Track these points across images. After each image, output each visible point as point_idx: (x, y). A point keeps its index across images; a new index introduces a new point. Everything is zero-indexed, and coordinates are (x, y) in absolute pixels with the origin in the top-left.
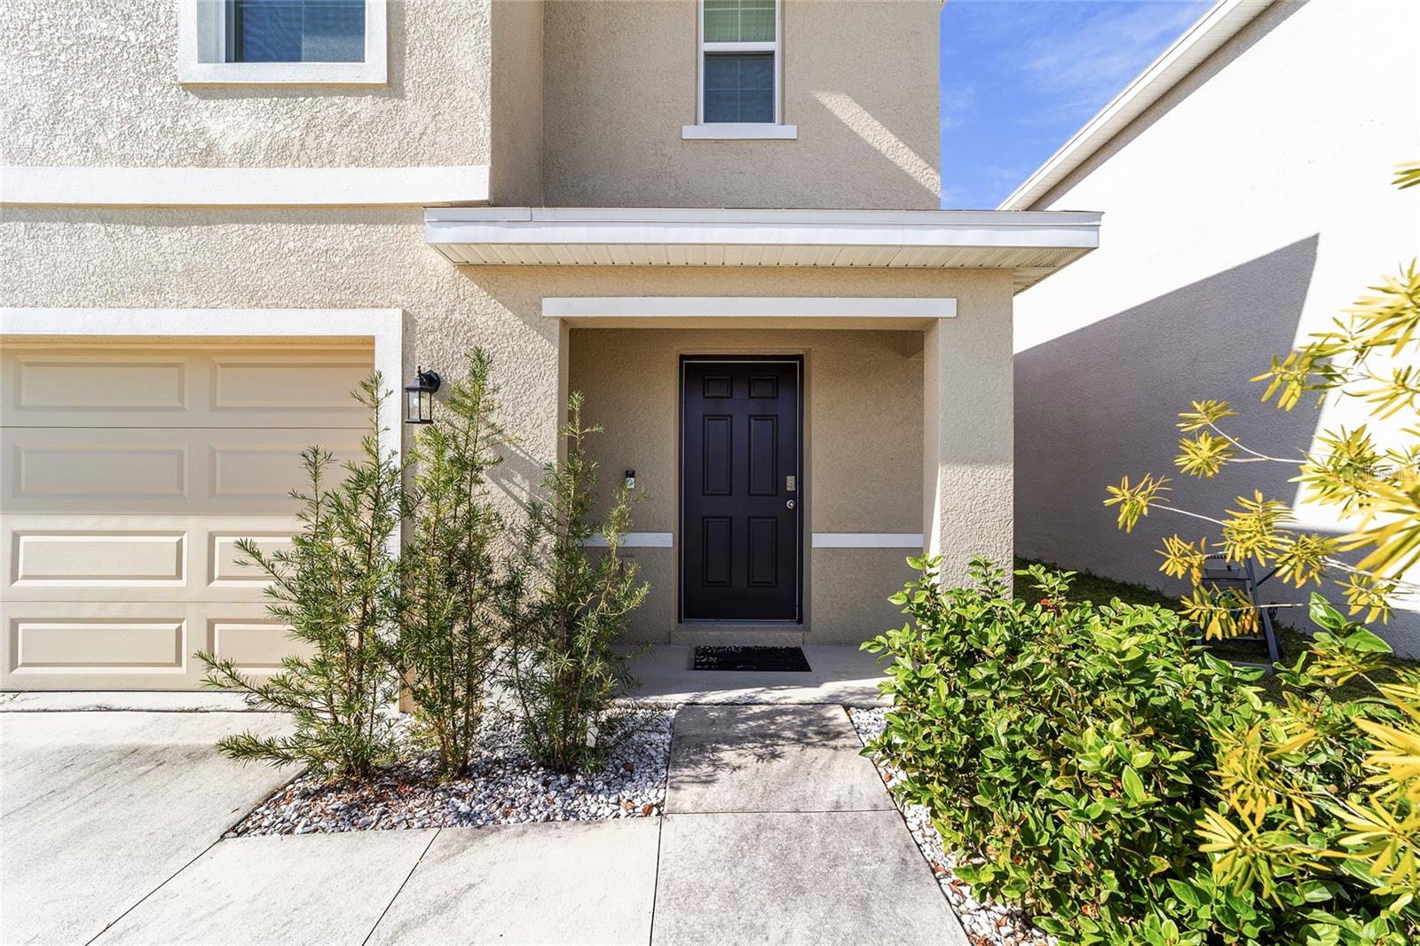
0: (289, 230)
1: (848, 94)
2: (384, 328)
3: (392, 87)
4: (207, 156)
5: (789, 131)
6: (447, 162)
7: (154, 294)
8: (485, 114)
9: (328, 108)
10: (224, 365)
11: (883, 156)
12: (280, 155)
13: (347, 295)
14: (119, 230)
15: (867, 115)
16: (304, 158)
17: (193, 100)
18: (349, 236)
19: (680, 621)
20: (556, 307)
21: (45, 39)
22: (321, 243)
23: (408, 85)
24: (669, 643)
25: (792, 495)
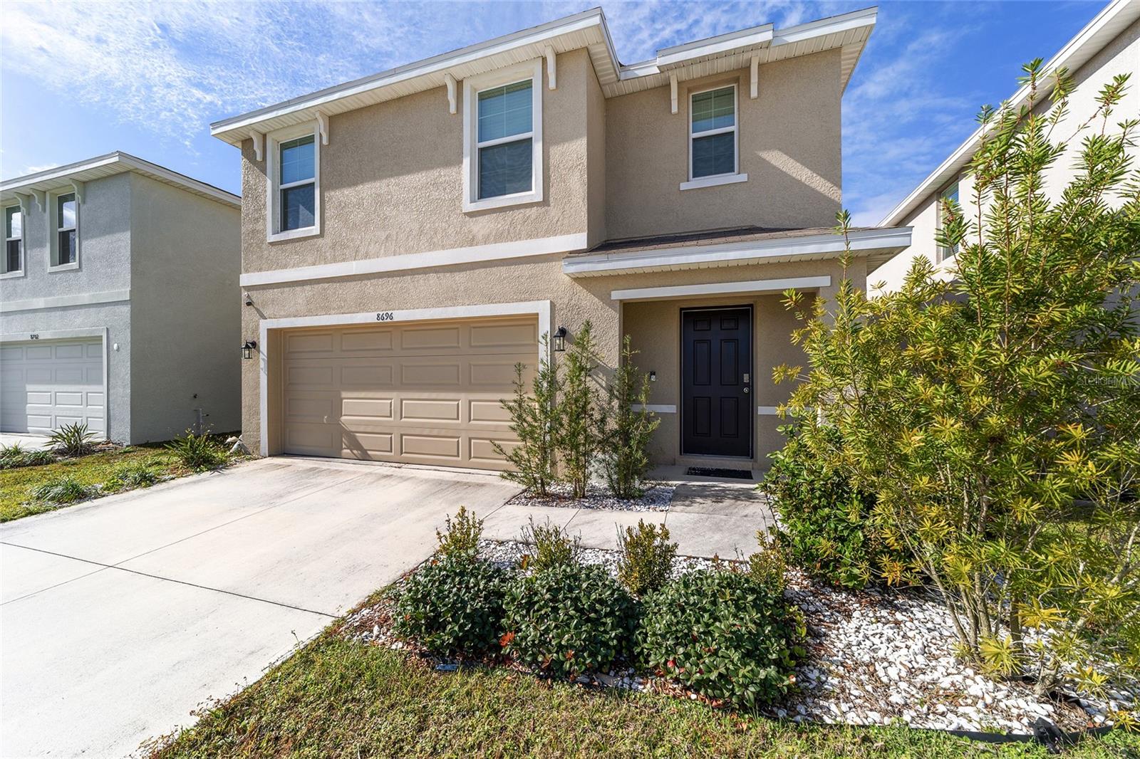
0: (503, 269)
1: (780, 150)
2: (542, 308)
3: (545, 202)
4: (472, 242)
5: (743, 177)
6: (568, 232)
7: (453, 300)
8: (585, 209)
9: (518, 215)
10: (474, 328)
11: (803, 184)
12: (500, 237)
13: (527, 296)
14: (441, 275)
15: (792, 160)
16: (509, 237)
17: (467, 218)
18: (526, 269)
19: (681, 454)
20: (617, 295)
21: (418, 203)
22: (516, 274)
23: (551, 199)
24: (674, 464)
25: (747, 385)
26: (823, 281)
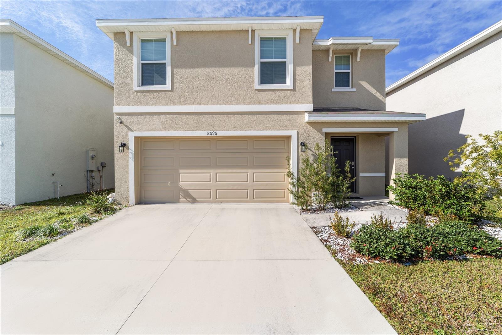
0: (275, 116)
1: (366, 82)
2: (293, 134)
3: (294, 90)
4: (259, 103)
5: (354, 90)
6: (304, 103)
7: (250, 128)
8: (311, 95)
9: (282, 93)
10: (255, 140)
11: (374, 95)
12: (272, 102)
13: (286, 128)
14: (243, 116)
15: (370, 86)
16: (278, 103)
17: (257, 92)
18: (286, 117)
20: (325, 130)
21: (231, 82)
22: (281, 118)
23: (297, 89)
25: (353, 166)
26: (395, 130)
